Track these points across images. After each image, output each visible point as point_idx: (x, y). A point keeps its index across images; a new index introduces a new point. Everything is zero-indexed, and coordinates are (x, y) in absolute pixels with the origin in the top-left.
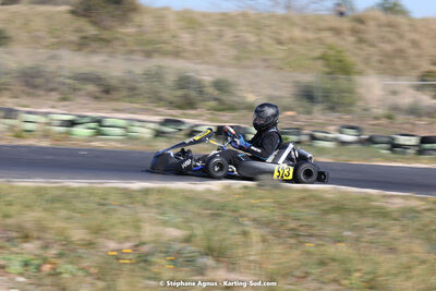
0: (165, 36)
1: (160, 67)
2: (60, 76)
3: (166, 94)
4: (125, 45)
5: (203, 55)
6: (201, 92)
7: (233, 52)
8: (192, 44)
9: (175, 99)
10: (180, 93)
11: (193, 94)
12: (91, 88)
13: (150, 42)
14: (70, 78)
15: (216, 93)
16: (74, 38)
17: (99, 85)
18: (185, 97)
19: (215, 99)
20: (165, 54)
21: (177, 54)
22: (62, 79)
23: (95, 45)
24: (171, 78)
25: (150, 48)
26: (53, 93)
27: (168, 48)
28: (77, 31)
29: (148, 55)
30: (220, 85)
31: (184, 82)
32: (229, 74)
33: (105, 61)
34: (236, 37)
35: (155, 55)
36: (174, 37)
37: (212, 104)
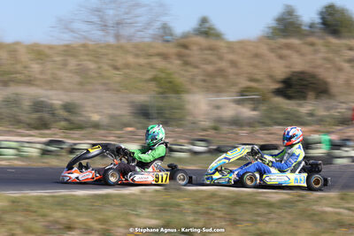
0: (19, 67)
1: (17, 94)
3: (24, 117)
5: (52, 82)
6: (53, 114)
7: (77, 79)
8: (42, 72)
9: (33, 122)
10: (35, 116)
11: (46, 116)
13: (6, 73)
15: (66, 114)
18: (41, 119)
19: (66, 120)
21: (29, 82)
24: (26, 104)
25: (5, 78)
27: (22, 77)
29: (5, 84)
30: (69, 108)
31: (38, 106)
32: (75, 97)
34: (79, 65)
35: (11, 84)
36: (25, 67)
37: (63, 123)
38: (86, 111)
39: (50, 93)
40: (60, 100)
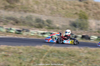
0: (30, 6)
1: (31, 16)
2: (2, 18)
3: (33, 24)
4: (18, 9)
5: (41, 12)
6: (43, 23)
7: (50, 12)
8: (38, 9)
9: (36, 25)
10: (37, 23)
11: (41, 24)
12: (12, 21)
13: (25, 8)
14: (5, 18)
15: (48, 24)
16: (3, 6)
17: (14, 21)
18: (39, 24)
19: (47, 26)
20: (30, 12)
21: (34, 12)
22: (3, 19)
23: (9, 9)
24: (34, 19)
25: (25, 10)
26: (1, 23)
27: (31, 10)
28: (3, 4)
29: (25, 12)
30: (48, 21)
31: (38, 20)
32: (50, 18)
33: (14, 13)
34: (50, 7)
35: (27, 12)
36: (32, 6)
37: (47, 27)
38: (54, 23)
39: (41, 16)
40: (45, 19)
